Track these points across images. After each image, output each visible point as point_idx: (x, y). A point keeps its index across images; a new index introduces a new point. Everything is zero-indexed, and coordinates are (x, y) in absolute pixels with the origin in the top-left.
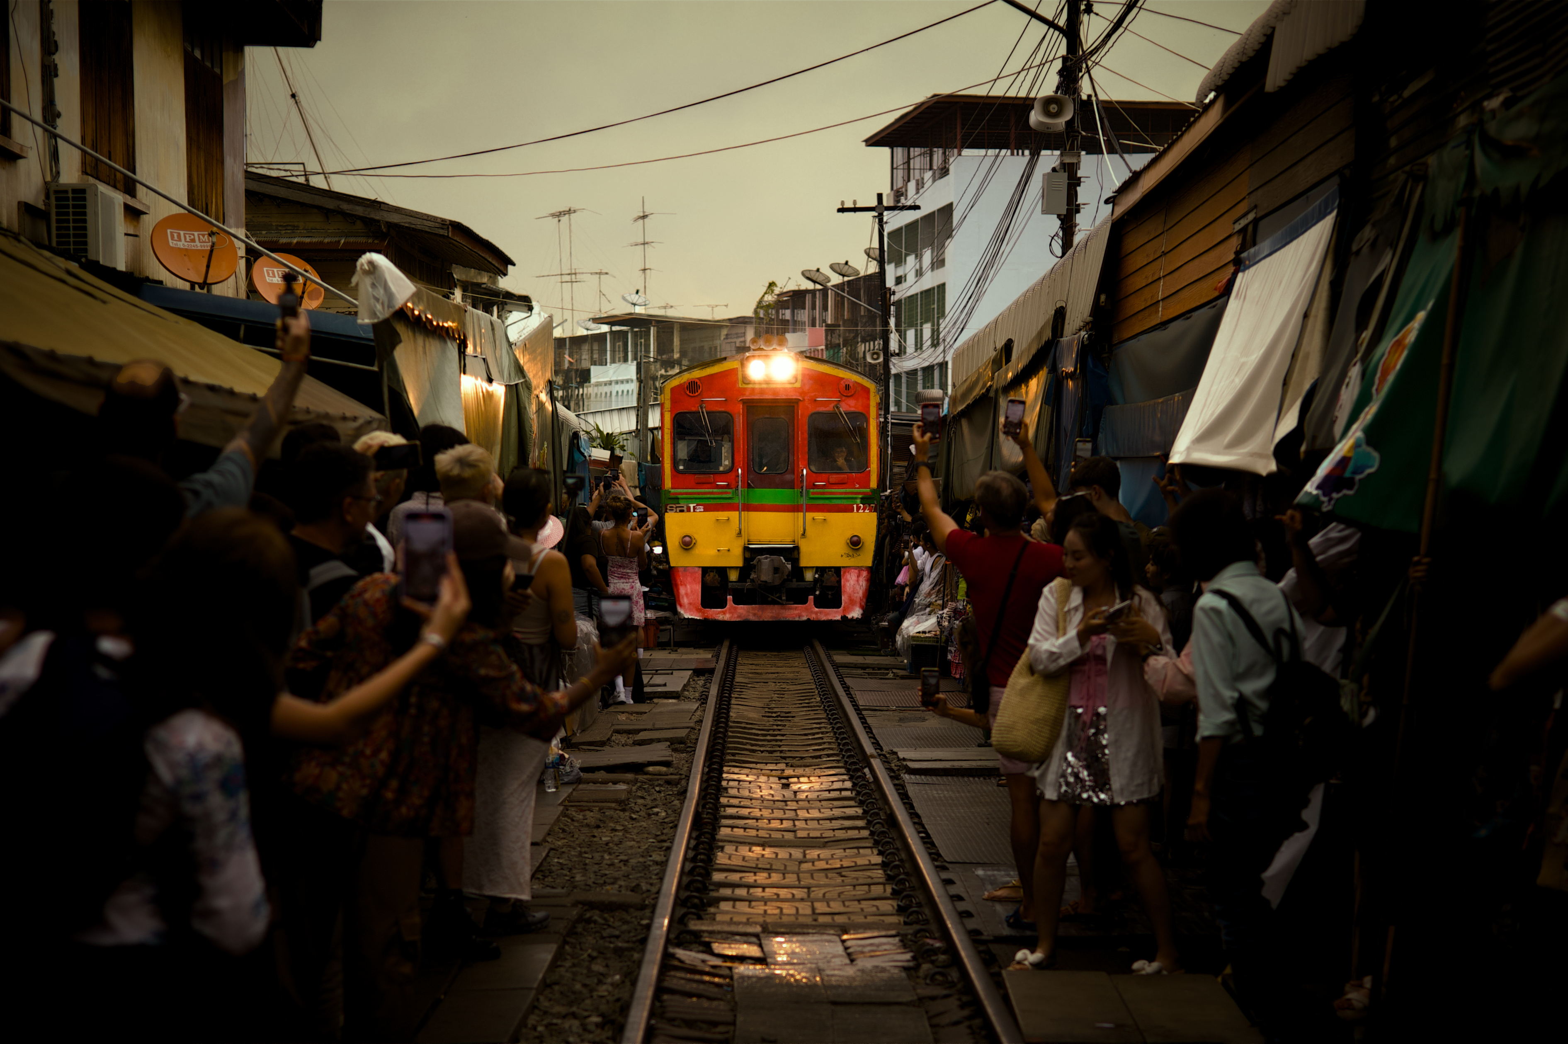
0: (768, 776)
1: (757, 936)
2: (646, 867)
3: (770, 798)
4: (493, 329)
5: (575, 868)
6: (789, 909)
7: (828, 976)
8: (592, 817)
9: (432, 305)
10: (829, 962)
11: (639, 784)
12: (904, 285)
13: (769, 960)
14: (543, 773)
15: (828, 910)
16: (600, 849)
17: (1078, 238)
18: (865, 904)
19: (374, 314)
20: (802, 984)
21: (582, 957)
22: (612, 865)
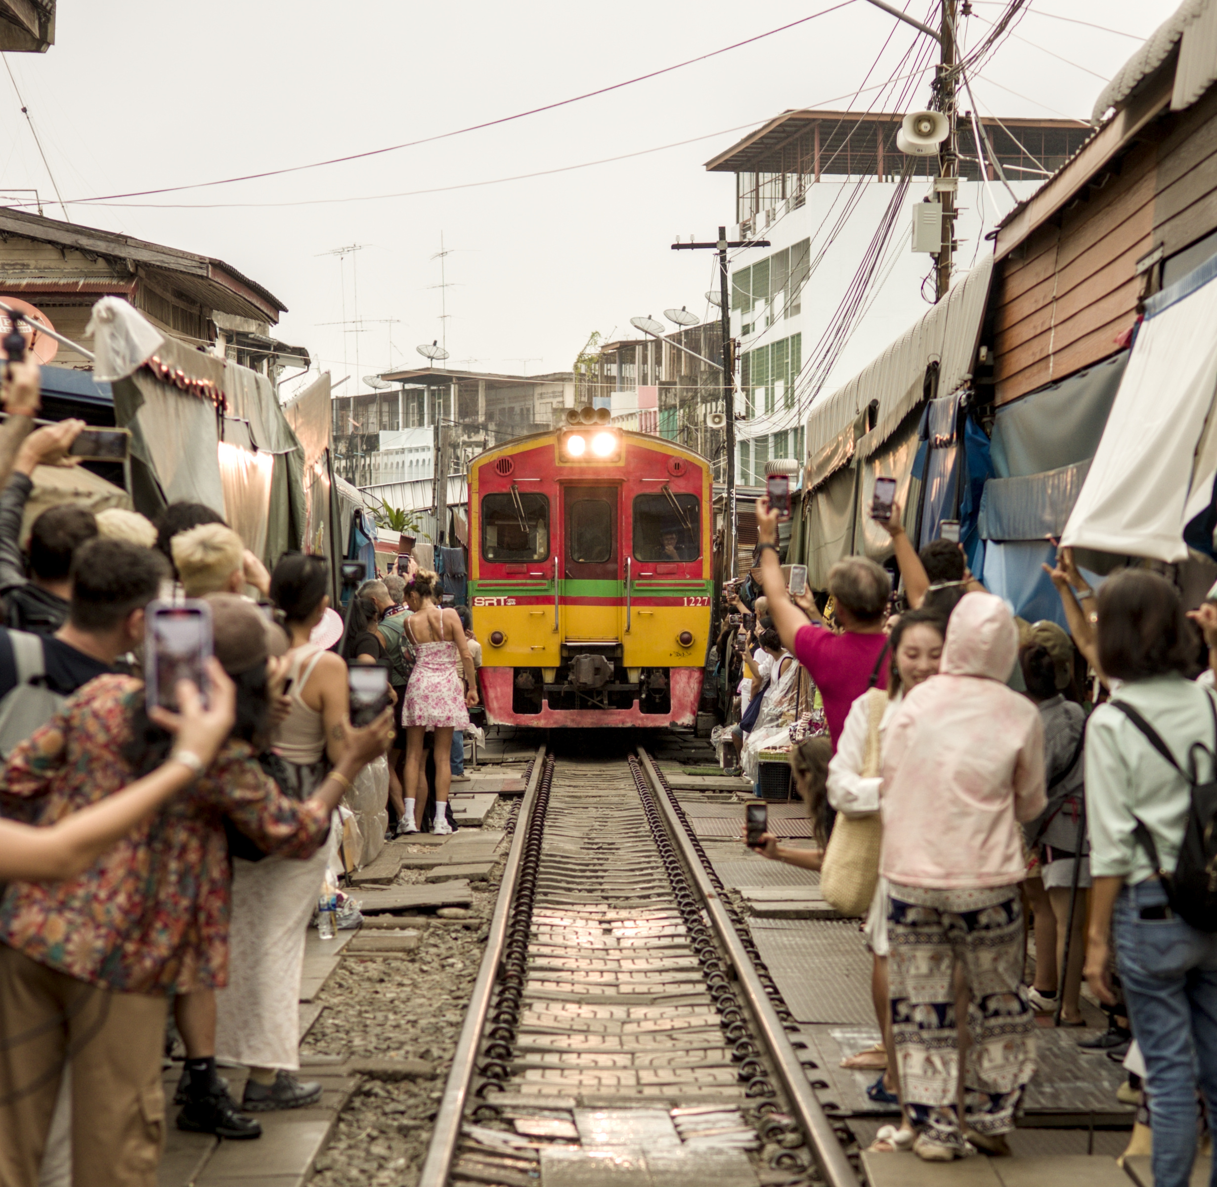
0: (587, 920)
1: (570, 1111)
2: (438, 1029)
3: (588, 946)
4: (258, 388)
5: (353, 1030)
6: (608, 1079)
7: (654, 1159)
8: (374, 969)
9: (184, 358)
10: (655, 1142)
11: (431, 930)
12: (751, 336)
13: (583, 1140)
14: (315, 916)
15: (655, 1080)
16: (384, 1008)
17: (955, 280)
18: (699, 1073)
19: (113, 370)
20: (622, 1169)
21: (360, 1137)
22: (397, 1026)
